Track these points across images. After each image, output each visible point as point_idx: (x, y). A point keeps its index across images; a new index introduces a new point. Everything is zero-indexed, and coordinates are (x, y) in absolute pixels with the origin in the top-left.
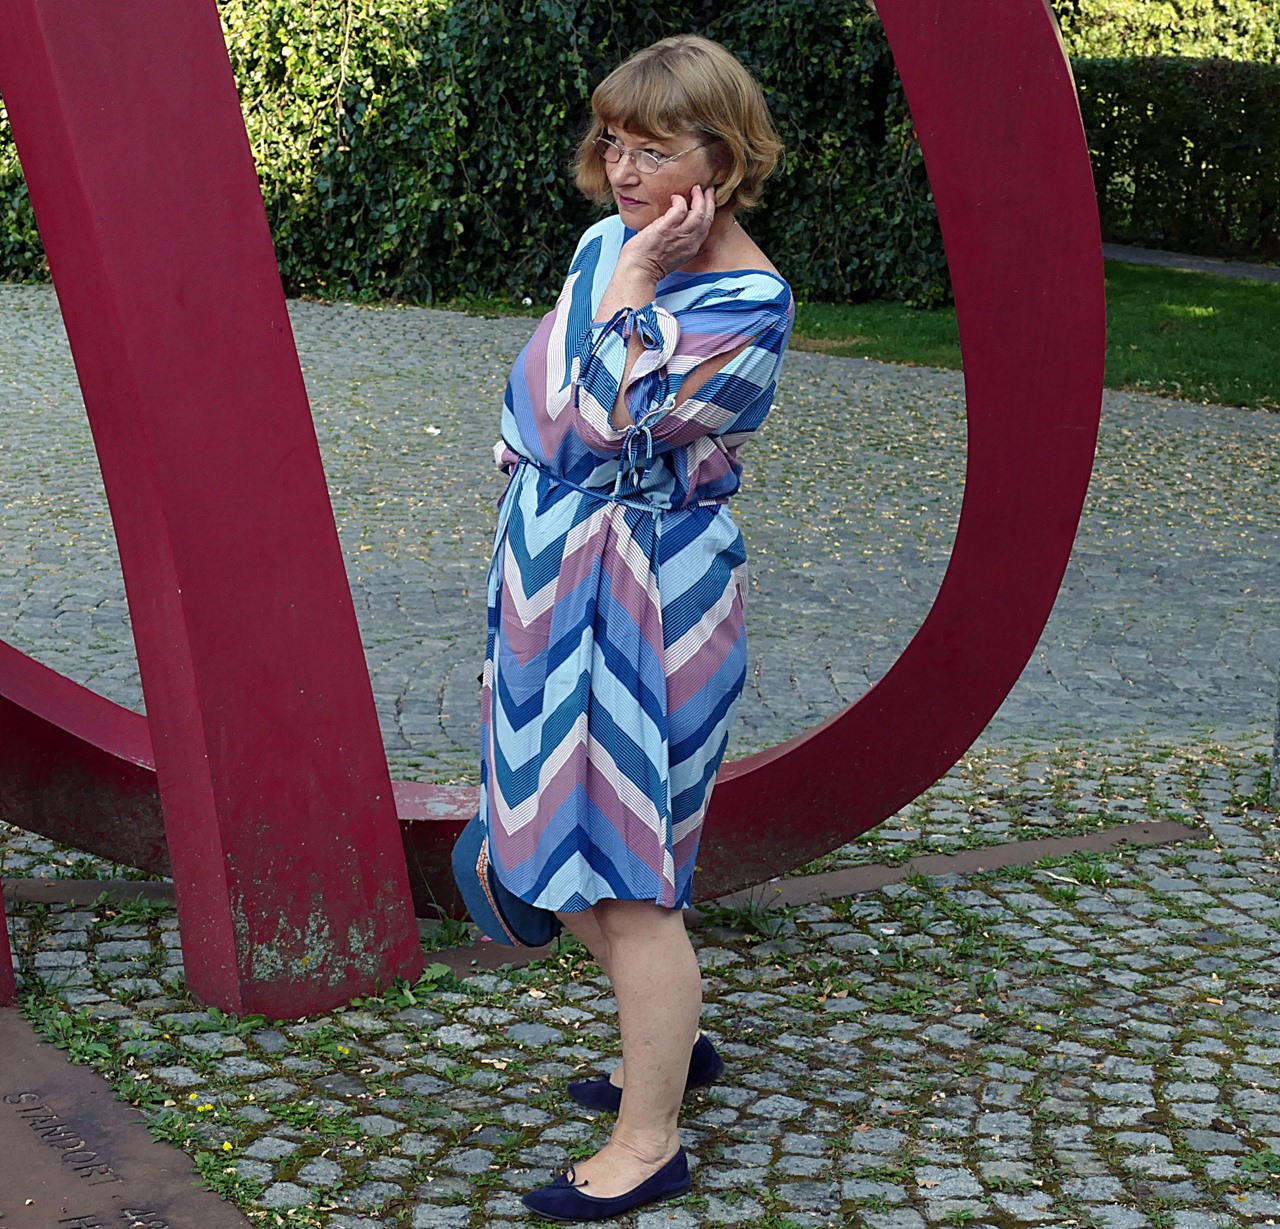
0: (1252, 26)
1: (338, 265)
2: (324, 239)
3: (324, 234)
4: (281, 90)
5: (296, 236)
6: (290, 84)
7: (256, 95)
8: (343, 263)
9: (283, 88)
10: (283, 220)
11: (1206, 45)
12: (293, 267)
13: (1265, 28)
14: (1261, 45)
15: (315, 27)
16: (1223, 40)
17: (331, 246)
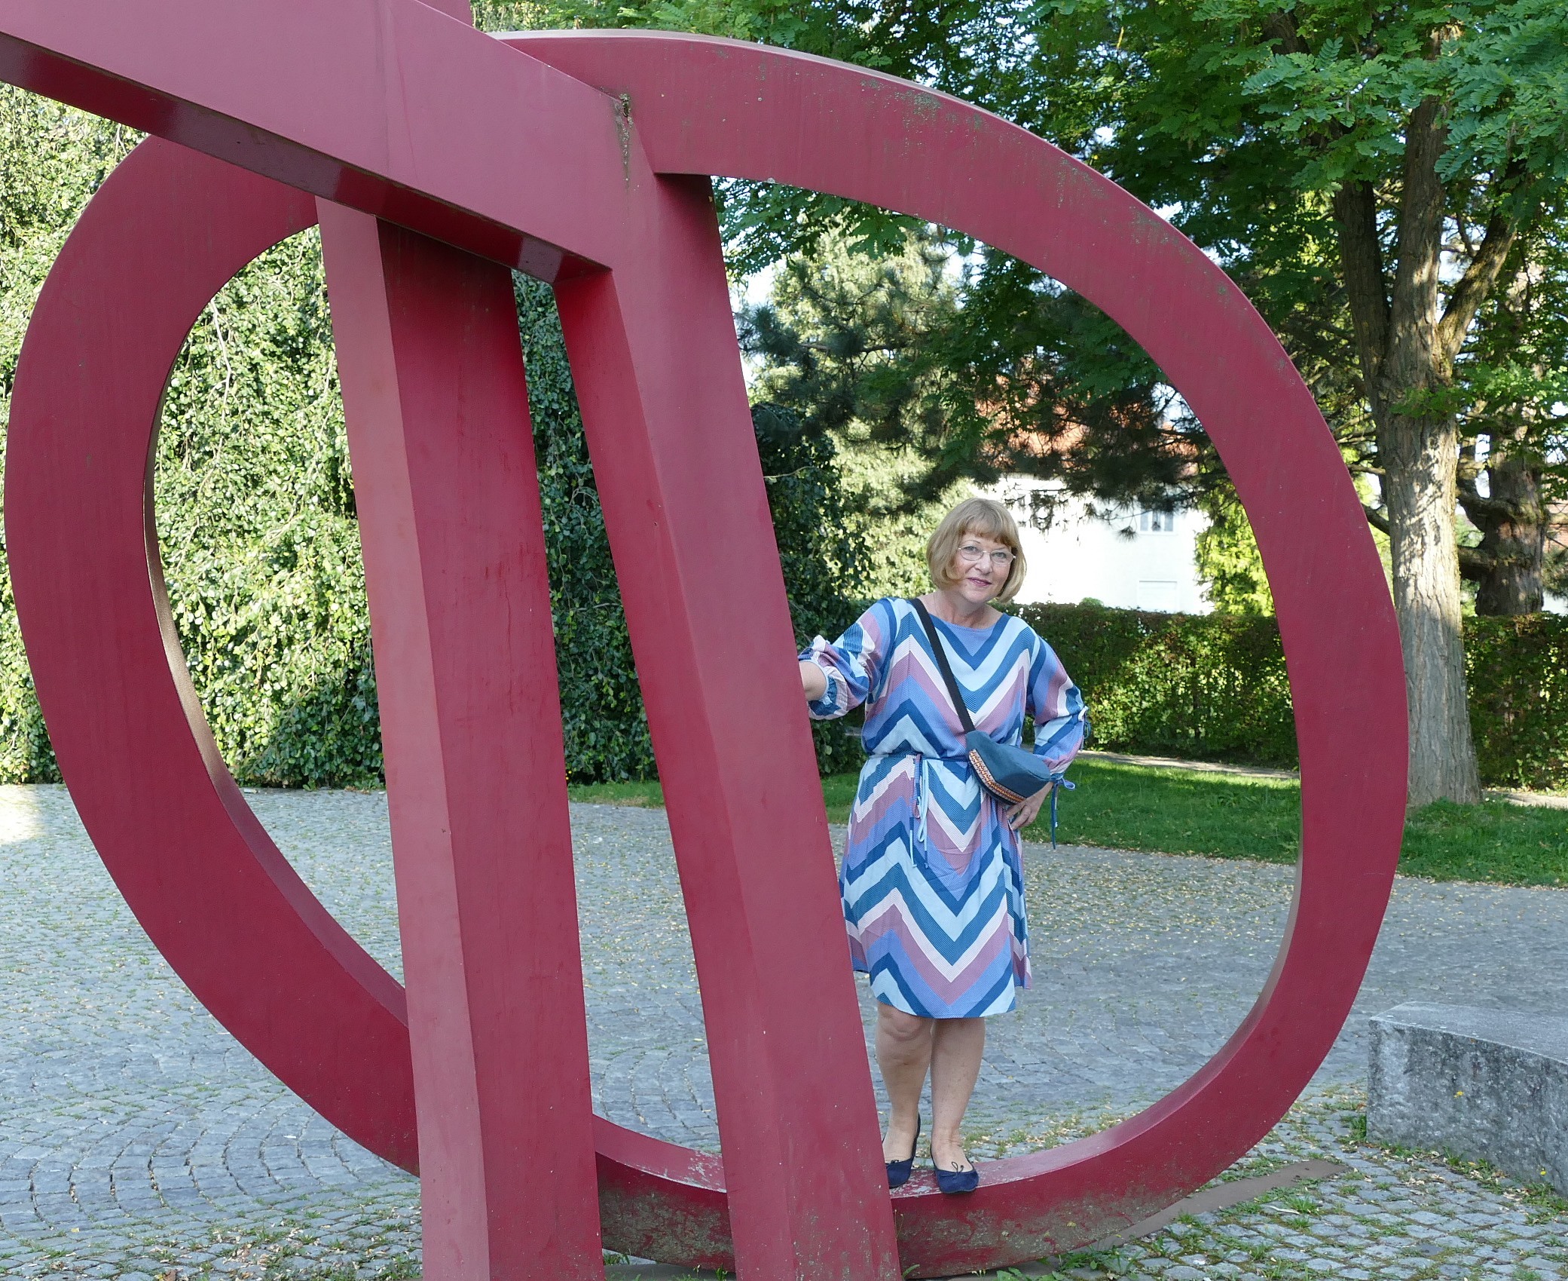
0: (914, 576)
1: (368, 763)
2: (356, 745)
3: (356, 740)
4: (325, 635)
5: (339, 743)
6: (331, 630)
7: (307, 639)
8: (371, 761)
9: (327, 634)
10: (329, 731)
11: (883, 589)
12: (338, 766)
13: (923, 576)
14: (921, 588)
15: (347, 589)
16: (894, 585)
17: (362, 750)
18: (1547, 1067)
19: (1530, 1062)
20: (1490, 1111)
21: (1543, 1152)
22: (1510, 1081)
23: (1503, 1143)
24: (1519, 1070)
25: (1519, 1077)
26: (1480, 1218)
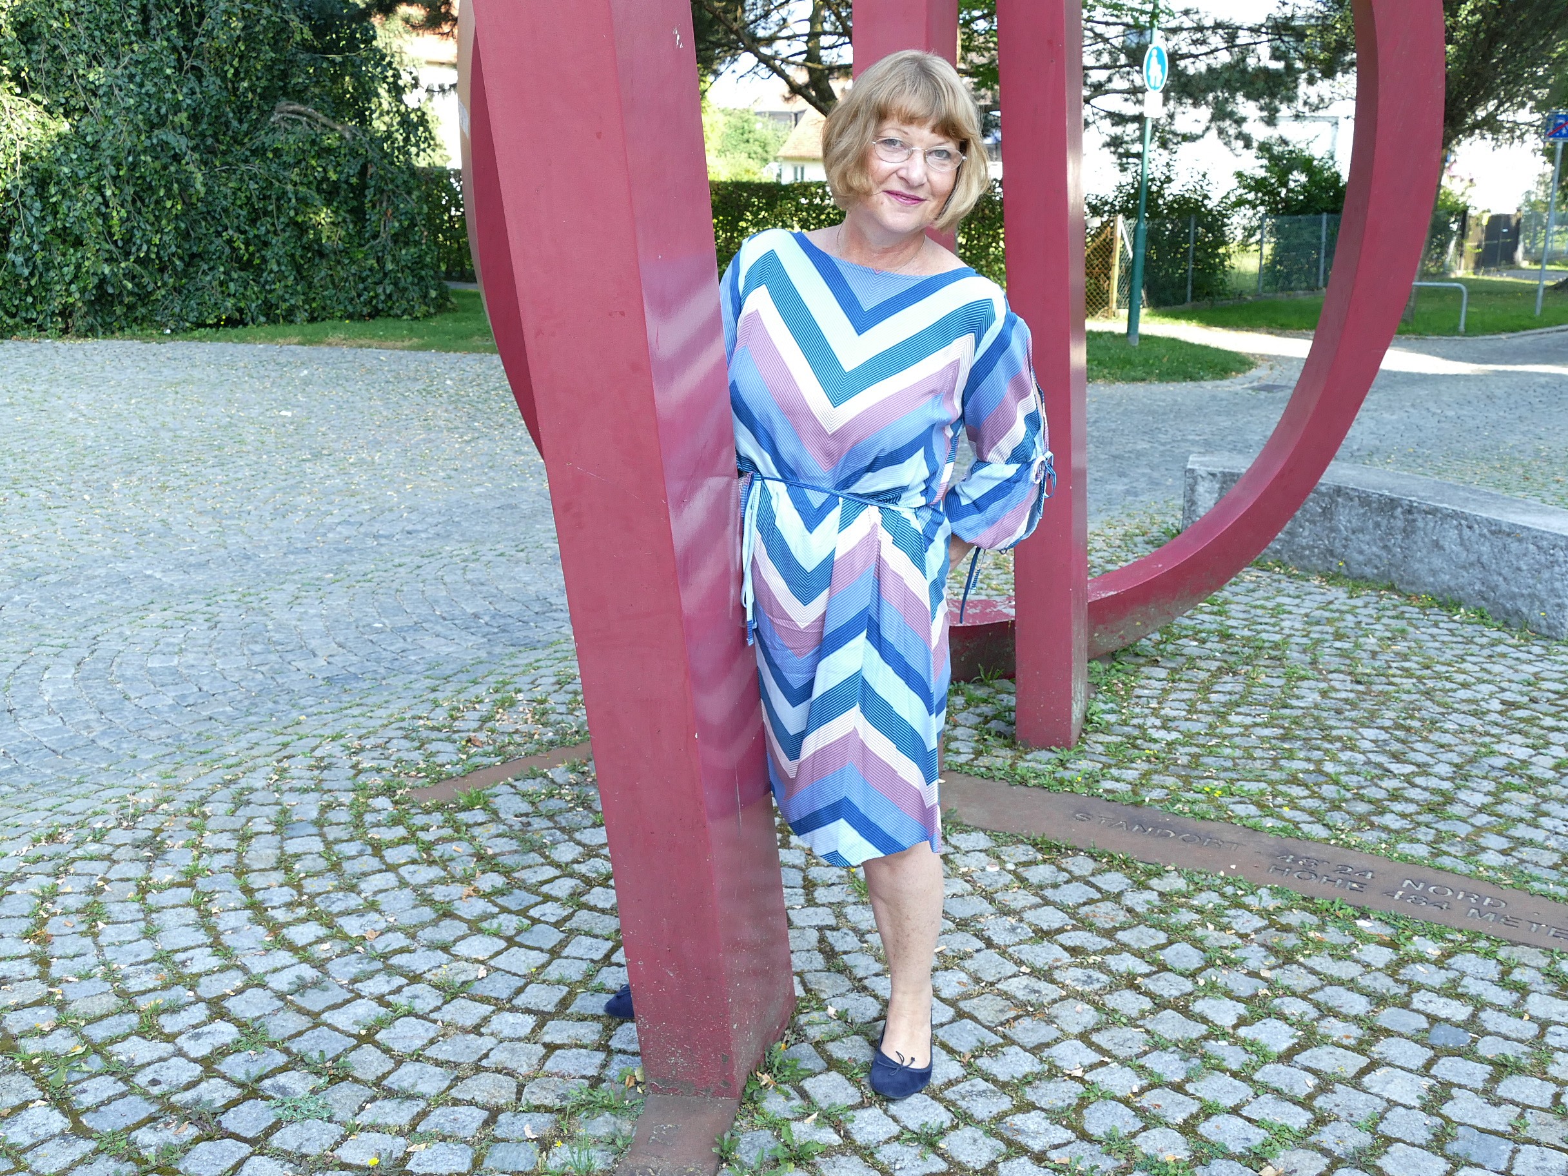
19: (1323, 489)
21: (1332, 550)
23: (1295, 548)
25: (1316, 501)
26: (1319, 598)
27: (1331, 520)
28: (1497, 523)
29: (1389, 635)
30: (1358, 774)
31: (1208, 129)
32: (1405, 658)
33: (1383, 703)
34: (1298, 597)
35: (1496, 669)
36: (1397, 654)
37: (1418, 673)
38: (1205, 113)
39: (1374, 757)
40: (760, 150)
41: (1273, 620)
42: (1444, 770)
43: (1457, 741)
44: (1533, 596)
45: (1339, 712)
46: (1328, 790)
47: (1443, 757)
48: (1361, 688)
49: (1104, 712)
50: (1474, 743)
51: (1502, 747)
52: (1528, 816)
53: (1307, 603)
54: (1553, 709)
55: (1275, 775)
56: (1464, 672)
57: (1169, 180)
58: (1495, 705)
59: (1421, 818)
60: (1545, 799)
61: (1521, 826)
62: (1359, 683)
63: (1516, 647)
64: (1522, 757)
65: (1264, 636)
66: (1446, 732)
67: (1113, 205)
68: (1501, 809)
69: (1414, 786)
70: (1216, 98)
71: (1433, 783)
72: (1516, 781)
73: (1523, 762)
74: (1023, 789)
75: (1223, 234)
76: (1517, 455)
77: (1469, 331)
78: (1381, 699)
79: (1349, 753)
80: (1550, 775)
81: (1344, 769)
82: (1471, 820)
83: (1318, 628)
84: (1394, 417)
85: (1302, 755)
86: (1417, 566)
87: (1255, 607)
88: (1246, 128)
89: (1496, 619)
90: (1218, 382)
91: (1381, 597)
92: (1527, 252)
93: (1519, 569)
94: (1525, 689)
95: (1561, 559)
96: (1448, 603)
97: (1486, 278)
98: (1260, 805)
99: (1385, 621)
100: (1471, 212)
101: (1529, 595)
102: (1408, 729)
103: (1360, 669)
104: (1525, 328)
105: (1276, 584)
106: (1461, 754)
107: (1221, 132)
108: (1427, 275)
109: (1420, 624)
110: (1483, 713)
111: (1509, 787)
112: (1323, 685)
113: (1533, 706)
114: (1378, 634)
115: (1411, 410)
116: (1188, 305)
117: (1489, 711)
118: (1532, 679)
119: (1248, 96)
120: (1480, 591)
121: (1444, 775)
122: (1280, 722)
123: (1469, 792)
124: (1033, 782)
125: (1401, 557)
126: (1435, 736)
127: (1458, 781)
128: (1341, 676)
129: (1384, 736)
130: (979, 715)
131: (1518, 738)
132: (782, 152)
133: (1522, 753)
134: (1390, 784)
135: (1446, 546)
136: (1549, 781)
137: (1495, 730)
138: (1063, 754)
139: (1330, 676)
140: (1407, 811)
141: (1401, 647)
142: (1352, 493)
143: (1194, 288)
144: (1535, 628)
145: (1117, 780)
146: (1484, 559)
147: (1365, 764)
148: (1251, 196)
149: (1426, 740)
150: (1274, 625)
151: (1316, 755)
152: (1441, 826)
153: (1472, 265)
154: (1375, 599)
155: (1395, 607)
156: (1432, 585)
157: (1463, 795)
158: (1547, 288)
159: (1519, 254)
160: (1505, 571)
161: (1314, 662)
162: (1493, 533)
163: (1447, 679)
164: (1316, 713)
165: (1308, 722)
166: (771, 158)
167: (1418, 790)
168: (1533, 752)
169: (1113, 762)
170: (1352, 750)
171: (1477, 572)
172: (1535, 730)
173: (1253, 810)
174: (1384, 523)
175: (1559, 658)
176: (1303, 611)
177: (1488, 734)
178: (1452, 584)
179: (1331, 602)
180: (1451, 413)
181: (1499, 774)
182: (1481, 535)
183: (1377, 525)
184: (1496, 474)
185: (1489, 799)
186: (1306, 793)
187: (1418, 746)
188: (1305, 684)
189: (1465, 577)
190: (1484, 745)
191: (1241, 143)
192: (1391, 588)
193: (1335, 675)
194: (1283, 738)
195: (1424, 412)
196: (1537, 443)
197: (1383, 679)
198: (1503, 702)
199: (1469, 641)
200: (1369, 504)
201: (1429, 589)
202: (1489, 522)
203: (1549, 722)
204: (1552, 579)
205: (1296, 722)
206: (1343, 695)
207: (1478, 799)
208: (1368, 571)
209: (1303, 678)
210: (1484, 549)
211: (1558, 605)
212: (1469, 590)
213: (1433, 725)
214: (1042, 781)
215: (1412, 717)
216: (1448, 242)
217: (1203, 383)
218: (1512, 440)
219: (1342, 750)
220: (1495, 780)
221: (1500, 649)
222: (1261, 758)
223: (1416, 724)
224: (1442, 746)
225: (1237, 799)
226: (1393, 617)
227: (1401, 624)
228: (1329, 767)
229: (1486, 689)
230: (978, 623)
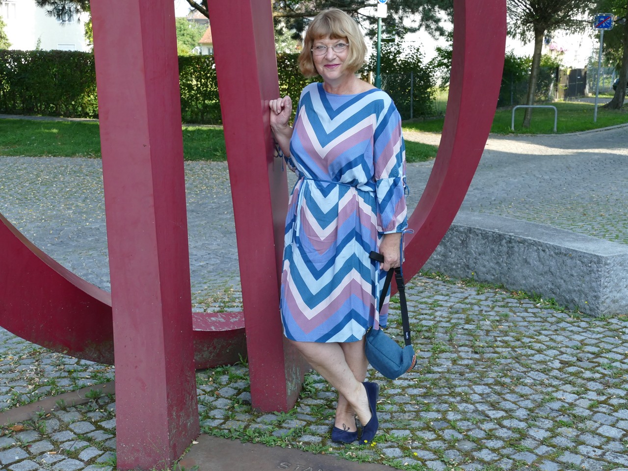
18: (470, 230)
19: (461, 229)
20: (441, 251)
21: (468, 265)
22: (451, 238)
23: (447, 264)
24: (456, 233)
25: (456, 236)
26: (459, 295)
27: (467, 247)
28: (559, 248)
29: (498, 318)
30: (468, 420)
31: (421, 25)
32: (506, 334)
33: (490, 367)
34: (447, 295)
35: (559, 338)
36: (501, 331)
37: (513, 344)
38: (418, 17)
39: (480, 407)
40: (190, 40)
41: (430, 312)
42: (522, 413)
43: (532, 391)
44: (580, 292)
45: (462, 374)
46: (448, 434)
47: (522, 404)
48: (477, 356)
49: (315, 382)
50: (542, 393)
51: (559, 395)
52: (571, 445)
53: (452, 299)
54: (591, 365)
55: (416, 424)
56: (540, 342)
57: (399, 52)
58: (557, 364)
59: (505, 451)
60: (583, 431)
61: (567, 453)
62: (476, 353)
63: (571, 323)
64: (570, 401)
65: (424, 323)
66: (525, 385)
67: (370, 67)
68: (555, 441)
69: (502, 426)
70: (424, 8)
71: (515, 423)
72: (565, 419)
73: (571, 404)
74: (249, 444)
75: (429, 81)
76: (580, 201)
77: (560, 131)
78: (489, 363)
79: (464, 405)
80: (587, 413)
81: (459, 417)
82: (536, 451)
83: (456, 316)
84: (516, 180)
85: (434, 407)
86: (516, 274)
87: (421, 303)
88: (441, 24)
89: (561, 305)
90: (423, 163)
91: (496, 293)
92: (591, 88)
93: (572, 275)
94: (575, 352)
95: (595, 269)
96: (534, 296)
97: (570, 102)
98: (403, 448)
99: (497, 309)
100: (561, 68)
101: (579, 291)
102: (503, 385)
103: (477, 343)
104: (588, 129)
105: (435, 287)
106: (534, 401)
107: (428, 27)
108: (539, 101)
109: (517, 310)
110: (549, 370)
111: (562, 424)
112: (455, 356)
113: (579, 363)
114: (492, 318)
115: (526, 176)
116: (411, 120)
117: (553, 368)
118: (580, 344)
119: (441, 7)
120: (551, 289)
121: (522, 417)
122: (425, 383)
123: (536, 429)
124: (257, 439)
125: (506, 268)
126: (518, 389)
127: (530, 422)
128: (466, 349)
129: (487, 390)
130: (235, 389)
131: (568, 387)
132: (201, 41)
133: (570, 398)
134: (487, 426)
135: (531, 262)
136: (585, 418)
137: (555, 383)
138: (281, 416)
139: (460, 349)
140: (496, 447)
141: (504, 326)
142: (477, 231)
143: (414, 111)
144: (582, 310)
145: (313, 434)
146: (553, 269)
147: (474, 411)
148: (446, 61)
149: (512, 392)
150: (430, 315)
151: (444, 407)
152: (517, 457)
153: (563, 96)
154: (492, 295)
155: (504, 299)
156: (525, 285)
157: (532, 432)
158: (599, 108)
159: (587, 90)
160: (564, 276)
161: (450, 340)
162: (556, 254)
163: (529, 347)
164: (447, 375)
165: (442, 383)
166: (197, 44)
167: (505, 430)
168: (578, 397)
169: (313, 420)
170: (466, 402)
171: (549, 277)
172: (580, 381)
173: (398, 452)
174: (496, 248)
175: (596, 330)
176: (449, 304)
177: (551, 385)
178: (536, 284)
179: (466, 298)
180: (547, 177)
181: (554, 414)
182: (551, 256)
183: (492, 250)
184: (568, 212)
185: (548, 434)
186: (434, 436)
187: (508, 396)
188: (444, 355)
189: (542, 280)
190: (548, 394)
191: (438, 33)
192: (502, 287)
193: (462, 348)
194: (425, 396)
195: (532, 177)
196: (591, 193)
197: (491, 350)
198: (561, 362)
199: (545, 320)
200: (487, 238)
201: (523, 288)
202: (554, 247)
203: (588, 374)
204: (591, 281)
205: (435, 383)
206: (466, 362)
207: (541, 434)
208: (489, 277)
209: (443, 351)
210: (552, 263)
211: (595, 296)
212: (545, 288)
213: (518, 381)
214: (263, 439)
215: (505, 376)
216: (550, 83)
217: (414, 164)
218: (578, 192)
219: (459, 403)
220: (553, 419)
221: (562, 325)
222: (409, 411)
223: (508, 380)
224: (522, 396)
225: (389, 444)
226: (502, 306)
227: (506, 311)
228: (451, 416)
229: (552, 353)
230: (236, 328)
